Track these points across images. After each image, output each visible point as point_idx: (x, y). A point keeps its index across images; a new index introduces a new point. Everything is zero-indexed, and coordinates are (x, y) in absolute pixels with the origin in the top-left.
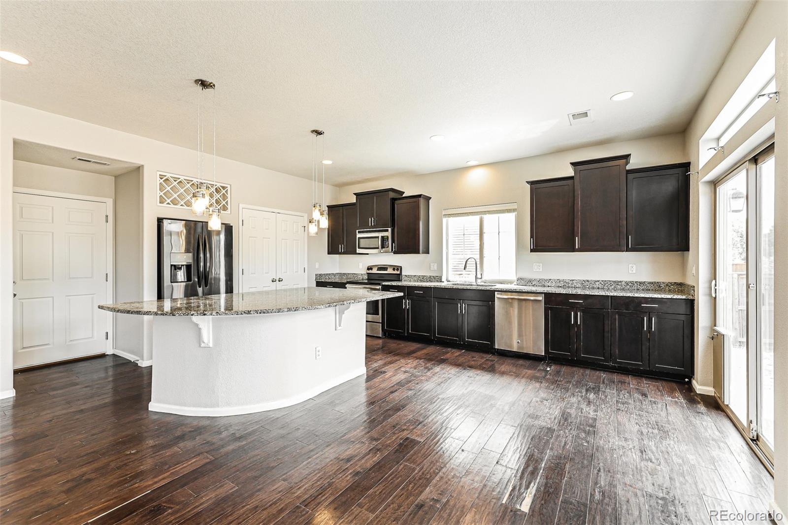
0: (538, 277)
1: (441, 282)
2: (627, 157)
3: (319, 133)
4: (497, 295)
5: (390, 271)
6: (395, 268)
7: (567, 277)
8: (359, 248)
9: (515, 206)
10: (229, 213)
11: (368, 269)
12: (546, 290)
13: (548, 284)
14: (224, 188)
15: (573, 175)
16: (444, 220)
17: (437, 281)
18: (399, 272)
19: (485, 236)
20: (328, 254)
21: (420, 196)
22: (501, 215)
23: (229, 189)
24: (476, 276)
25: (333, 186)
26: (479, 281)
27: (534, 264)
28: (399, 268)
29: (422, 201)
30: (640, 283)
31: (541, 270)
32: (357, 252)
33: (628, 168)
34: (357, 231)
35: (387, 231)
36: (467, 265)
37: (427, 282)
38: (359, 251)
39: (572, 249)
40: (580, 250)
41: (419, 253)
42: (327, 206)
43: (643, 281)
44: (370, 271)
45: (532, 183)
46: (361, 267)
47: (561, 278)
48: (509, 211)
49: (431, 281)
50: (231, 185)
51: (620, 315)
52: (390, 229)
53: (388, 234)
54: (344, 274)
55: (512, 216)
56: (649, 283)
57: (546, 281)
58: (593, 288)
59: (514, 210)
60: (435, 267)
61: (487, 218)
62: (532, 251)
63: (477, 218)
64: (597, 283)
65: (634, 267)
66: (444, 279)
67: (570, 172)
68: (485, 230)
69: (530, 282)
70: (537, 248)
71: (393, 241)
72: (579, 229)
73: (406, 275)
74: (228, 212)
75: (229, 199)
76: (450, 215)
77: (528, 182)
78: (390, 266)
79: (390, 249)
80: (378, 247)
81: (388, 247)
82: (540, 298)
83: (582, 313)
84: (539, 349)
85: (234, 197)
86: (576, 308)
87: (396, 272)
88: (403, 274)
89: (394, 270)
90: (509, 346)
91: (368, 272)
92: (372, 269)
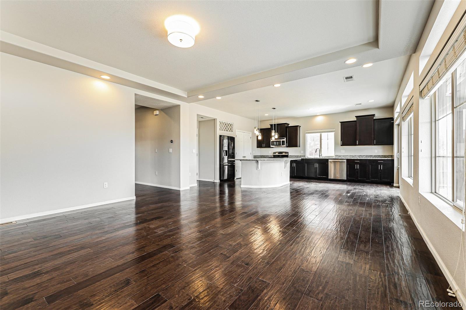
0: (343, 155)
2: (374, 115)
3: (274, 109)
4: (329, 160)
5: (284, 154)
8: (272, 145)
9: (334, 130)
10: (233, 133)
11: (274, 153)
12: (347, 158)
15: (356, 120)
16: (306, 134)
17: (303, 157)
18: (287, 154)
19: (322, 141)
20: (257, 148)
21: (298, 126)
22: (329, 133)
23: (233, 125)
26: (320, 156)
27: (342, 150)
29: (298, 128)
30: (379, 156)
31: (344, 152)
32: (271, 147)
33: (374, 118)
35: (284, 139)
36: (317, 151)
38: (271, 146)
39: (356, 145)
40: (358, 145)
41: (297, 147)
43: (380, 155)
44: (275, 154)
45: (341, 122)
48: (332, 132)
49: (301, 157)
51: (372, 165)
52: (285, 138)
53: (285, 140)
55: (333, 133)
56: (382, 156)
57: (346, 156)
58: (363, 158)
59: (334, 131)
60: (302, 152)
61: (323, 134)
62: (341, 145)
63: (319, 134)
64: (364, 156)
65: (377, 151)
66: (306, 157)
67: (355, 119)
68: (322, 138)
69: (340, 156)
70: (343, 144)
71: (286, 143)
72: (358, 138)
76: (309, 133)
77: (340, 122)
78: (284, 152)
79: (285, 145)
80: (280, 145)
81: (284, 145)
82: (345, 161)
83: (359, 165)
84: (345, 177)
85: (234, 127)
86: (357, 163)
87: (286, 154)
88: (289, 155)
89: (285, 153)
90: (334, 178)
91: (274, 154)
92: (275, 153)
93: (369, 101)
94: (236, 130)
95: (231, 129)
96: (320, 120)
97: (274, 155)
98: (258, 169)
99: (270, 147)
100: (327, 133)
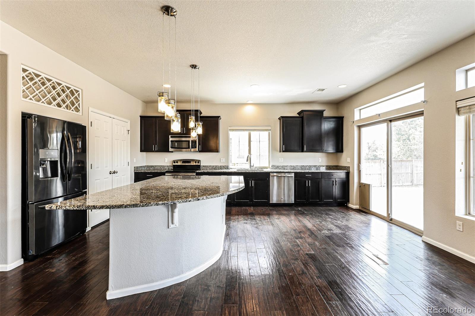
0: (282, 165)
1: (228, 169)
2: (324, 111)
4: (271, 174)
5: (192, 164)
6: (195, 161)
7: (294, 164)
8: (172, 148)
9: (269, 128)
10: (81, 115)
11: (174, 162)
12: (295, 171)
13: (287, 168)
14: (77, 91)
16: (230, 132)
17: (226, 169)
18: (199, 164)
19: (252, 143)
20: (141, 151)
22: (262, 133)
23: (80, 92)
24: (250, 165)
25: (143, 102)
26: (252, 167)
27: (280, 158)
28: (199, 161)
29: (219, 119)
30: (323, 166)
31: (283, 161)
32: (169, 150)
34: (170, 136)
37: (219, 169)
42: (140, 116)
44: (176, 164)
45: (281, 118)
46: (166, 161)
47: (292, 165)
48: (265, 130)
49: (222, 169)
50: (82, 90)
51: (325, 181)
53: (196, 139)
54: (152, 166)
55: (266, 133)
56: (326, 166)
57: (285, 166)
58: (306, 169)
59: (268, 130)
60: (223, 160)
61: (253, 133)
62: (281, 151)
63: (247, 133)
64: (307, 167)
65: (321, 159)
66: (229, 167)
68: (252, 139)
69: (278, 167)
71: (199, 145)
72: (305, 141)
73: (204, 166)
74: (80, 113)
75: (80, 102)
76: (233, 130)
77: (279, 117)
78: (193, 160)
79: (197, 149)
80: (189, 148)
81: (196, 147)
82: (293, 175)
83: (311, 181)
84: (292, 200)
85: (85, 101)
86: (308, 178)
87: (197, 164)
88: (201, 165)
89: (196, 162)
90: (277, 201)
91: (174, 164)
92: (177, 162)
93: (339, 87)
94: (91, 109)
95: (73, 104)
96: (249, 111)
97: (174, 166)
98: (171, 226)
99: (167, 151)
100: (258, 132)
